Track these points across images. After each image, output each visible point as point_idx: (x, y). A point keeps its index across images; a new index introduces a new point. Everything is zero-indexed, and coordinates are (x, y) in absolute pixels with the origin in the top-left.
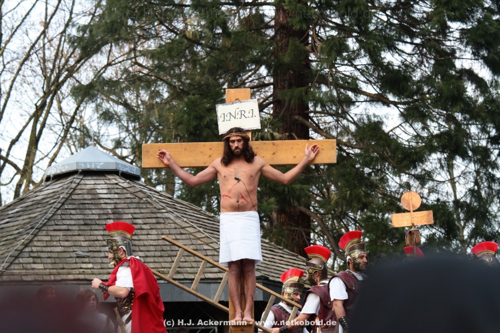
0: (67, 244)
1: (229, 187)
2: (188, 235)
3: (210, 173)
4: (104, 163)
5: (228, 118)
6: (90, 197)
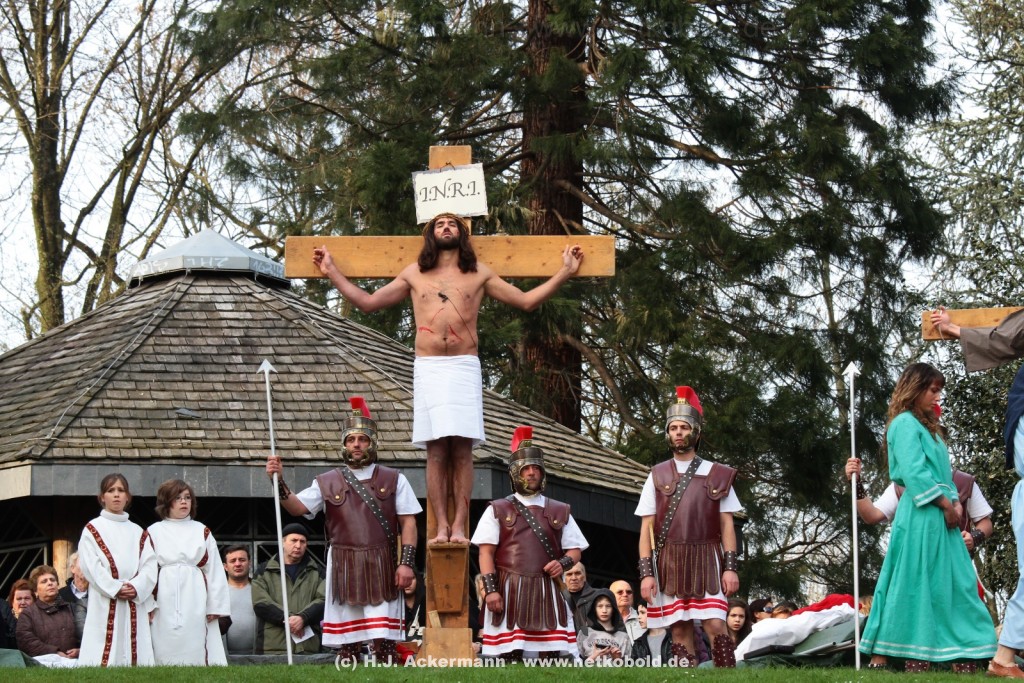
0: (162, 395)
1: (431, 314)
2: (367, 385)
3: (397, 290)
4: (230, 258)
5: (432, 196)
6: (203, 316)
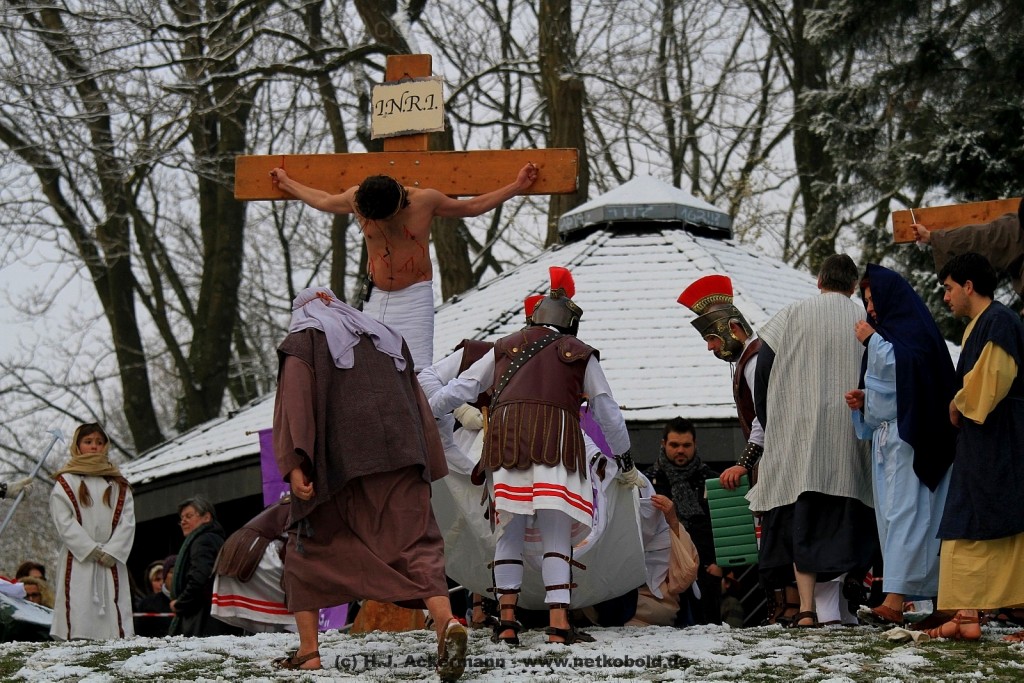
4: (654, 207)
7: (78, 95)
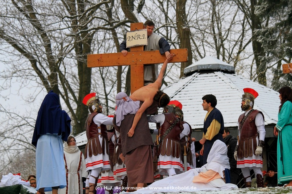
7: (41, 38)
